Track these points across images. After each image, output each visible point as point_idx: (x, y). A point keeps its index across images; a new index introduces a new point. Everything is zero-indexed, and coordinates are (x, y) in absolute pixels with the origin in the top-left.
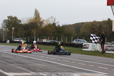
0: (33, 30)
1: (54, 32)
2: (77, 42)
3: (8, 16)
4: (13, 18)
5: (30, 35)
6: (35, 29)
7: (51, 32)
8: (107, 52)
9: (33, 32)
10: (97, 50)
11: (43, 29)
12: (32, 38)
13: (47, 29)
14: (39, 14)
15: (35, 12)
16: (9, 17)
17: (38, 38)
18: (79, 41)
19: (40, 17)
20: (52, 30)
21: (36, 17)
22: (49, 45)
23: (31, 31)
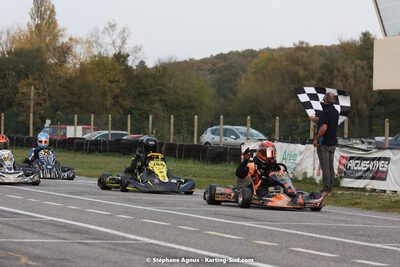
0: (24, 82)
1: (118, 91)
2: (217, 139)
5: (10, 105)
6: (34, 79)
7: (104, 94)
8: (346, 182)
9: (26, 95)
10: (305, 174)
11: (70, 81)
12: (21, 119)
13: (90, 77)
14: (53, 11)
15: (35, 1)
17: (48, 122)
18: (226, 133)
19: (56, 26)
20: (113, 85)
22: (91, 151)
23: (17, 89)
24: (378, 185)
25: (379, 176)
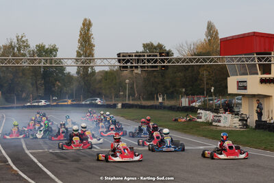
0: (202, 69)
3: (144, 44)
4: (155, 48)
5: (196, 80)
12: (202, 87)
14: (217, 33)
15: (208, 28)
16: (145, 46)
17: (213, 88)
21: (209, 40)
23: (198, 73)
24: (219, 124)
25: (219, 121)
